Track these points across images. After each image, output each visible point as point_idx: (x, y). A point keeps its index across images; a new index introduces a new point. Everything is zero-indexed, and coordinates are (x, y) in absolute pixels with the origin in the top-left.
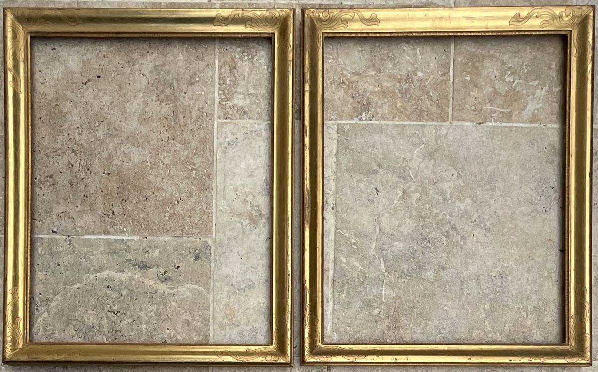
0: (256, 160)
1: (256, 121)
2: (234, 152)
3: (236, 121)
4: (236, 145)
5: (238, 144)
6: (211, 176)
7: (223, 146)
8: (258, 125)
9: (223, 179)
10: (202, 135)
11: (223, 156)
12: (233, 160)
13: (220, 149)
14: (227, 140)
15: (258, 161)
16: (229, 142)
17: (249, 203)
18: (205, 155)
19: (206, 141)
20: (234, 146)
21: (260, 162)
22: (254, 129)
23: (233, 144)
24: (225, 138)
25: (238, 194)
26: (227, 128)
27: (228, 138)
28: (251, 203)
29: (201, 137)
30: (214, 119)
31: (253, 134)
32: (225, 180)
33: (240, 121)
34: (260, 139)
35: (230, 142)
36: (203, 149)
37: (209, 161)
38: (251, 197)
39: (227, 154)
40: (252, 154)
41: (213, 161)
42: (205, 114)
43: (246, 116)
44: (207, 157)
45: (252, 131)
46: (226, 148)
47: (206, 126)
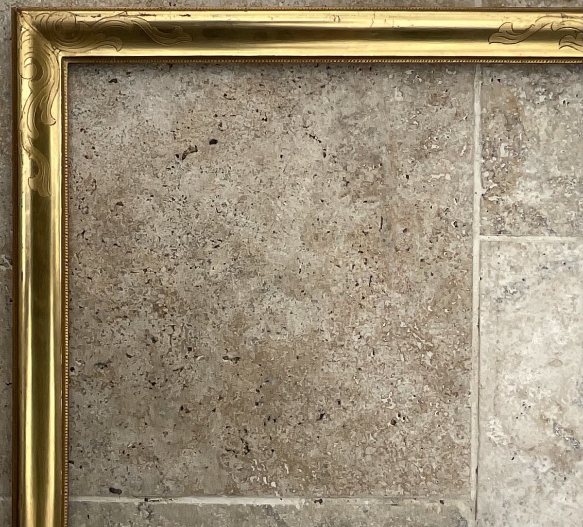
0: (566, 327)
1: (564, 238)
2: (518, 310)
3: (523, 240)
4: (522, 293)
5: (526, 291)
6: (466, 363)
7: (494, 296)
8: (569, 248)
9: (493, 371)
10: (447, 271)
11: (494, 318)
12: (517, 327)
13: (486, 303)
14: (502, 282)
15: (570, 329)
16: (505, 287)
17: (552, 423)
18: (453, 316)
19: (454, 285)
20: (518, 295)
21: (575, 332)
22: (560, 258)
23: (514, 292)
24: (498, 277)
25: (528, 405)
26: (502, 257)
27: (503, 278)
28: (555, 424)
29: (445, 276)
30: (472, 235)
31: (561, 269)
32: (498, 372)
33: (530, 238)
34: (573, 279)
35: (509, 288)
36: (449, 303)
37: (462, 330)
38: (555, 409)
39: (502, 314)
40: (558, 312)
41: (471, 330)
42: (452, 223)
43: (542, 229)
44: (458, 321)
45: (556, 263)
46: (499, 300)
47: (454, 252)
